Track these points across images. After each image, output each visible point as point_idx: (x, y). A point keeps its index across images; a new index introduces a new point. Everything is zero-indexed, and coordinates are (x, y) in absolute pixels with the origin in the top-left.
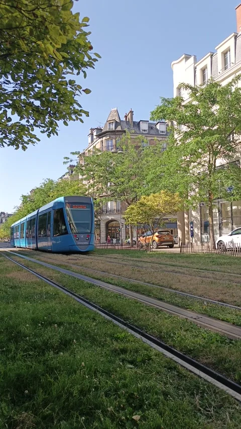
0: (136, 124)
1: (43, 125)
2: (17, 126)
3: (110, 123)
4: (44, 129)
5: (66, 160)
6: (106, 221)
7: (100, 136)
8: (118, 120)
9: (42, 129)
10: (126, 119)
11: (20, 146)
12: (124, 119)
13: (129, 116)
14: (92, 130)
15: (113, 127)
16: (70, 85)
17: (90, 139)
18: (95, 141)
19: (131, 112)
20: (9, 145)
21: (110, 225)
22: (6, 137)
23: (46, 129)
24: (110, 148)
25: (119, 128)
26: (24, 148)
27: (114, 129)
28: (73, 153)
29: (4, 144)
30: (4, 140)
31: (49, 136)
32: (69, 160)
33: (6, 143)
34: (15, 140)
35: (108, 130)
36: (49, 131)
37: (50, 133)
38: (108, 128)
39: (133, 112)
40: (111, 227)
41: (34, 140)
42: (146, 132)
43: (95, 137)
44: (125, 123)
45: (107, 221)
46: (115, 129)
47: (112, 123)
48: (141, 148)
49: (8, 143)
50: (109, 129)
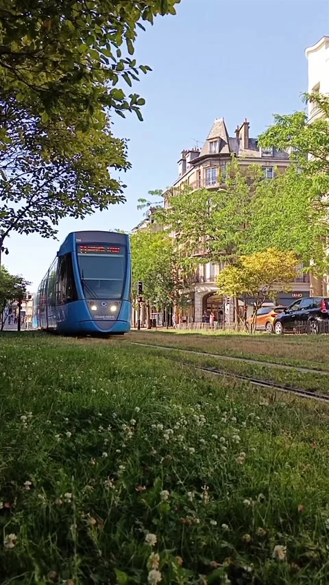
0: (254, 142)
3: (211, 143)
5: (141, 203)
6: (203, 295)
7: (195, 163)
8: (224, 138)
9: (96, 206)
10: (238, 135)
11: (80, 216)
12: (234, 136)
13: (242, 132)
14: (184, 153)
15: (215, 149)
17: (180, 167)
18: (188, 170)
19: (246, 124)
20: (70, 216)
21: (209, 300)
24: (211, 181)
25: (225, 150)
26: (82, 218)
27: (217, 152)
28: (152, 193)
31: (101, 210)
32: (146, 203)
35: (208, 154)
38: (209, 150)
39: (248, 124)
40: (212, 304)
41: (90, 212)
42: (269, 155)
43: (188, 165)
44: (236, 141)
45: (206, 294)
46: (220, 151)
47: (216, 142)
48: (255, 183)
50: (211, 152)
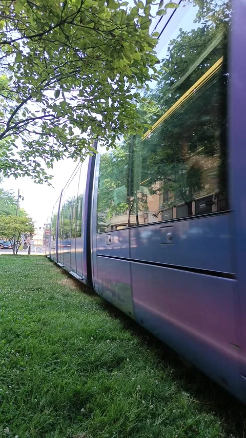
1: (103, 139)
2: (78, 139)
4: (103, 142)
16: (135, 98)
20: (68, 157)
22: (66, 150)
23: (105, 143)
29: (63, 156)
30: (64, 153)
33: (65, 156)
34: (75, 152)
36: (108, 144)
37: (109, 146)
49: (68, 156)
